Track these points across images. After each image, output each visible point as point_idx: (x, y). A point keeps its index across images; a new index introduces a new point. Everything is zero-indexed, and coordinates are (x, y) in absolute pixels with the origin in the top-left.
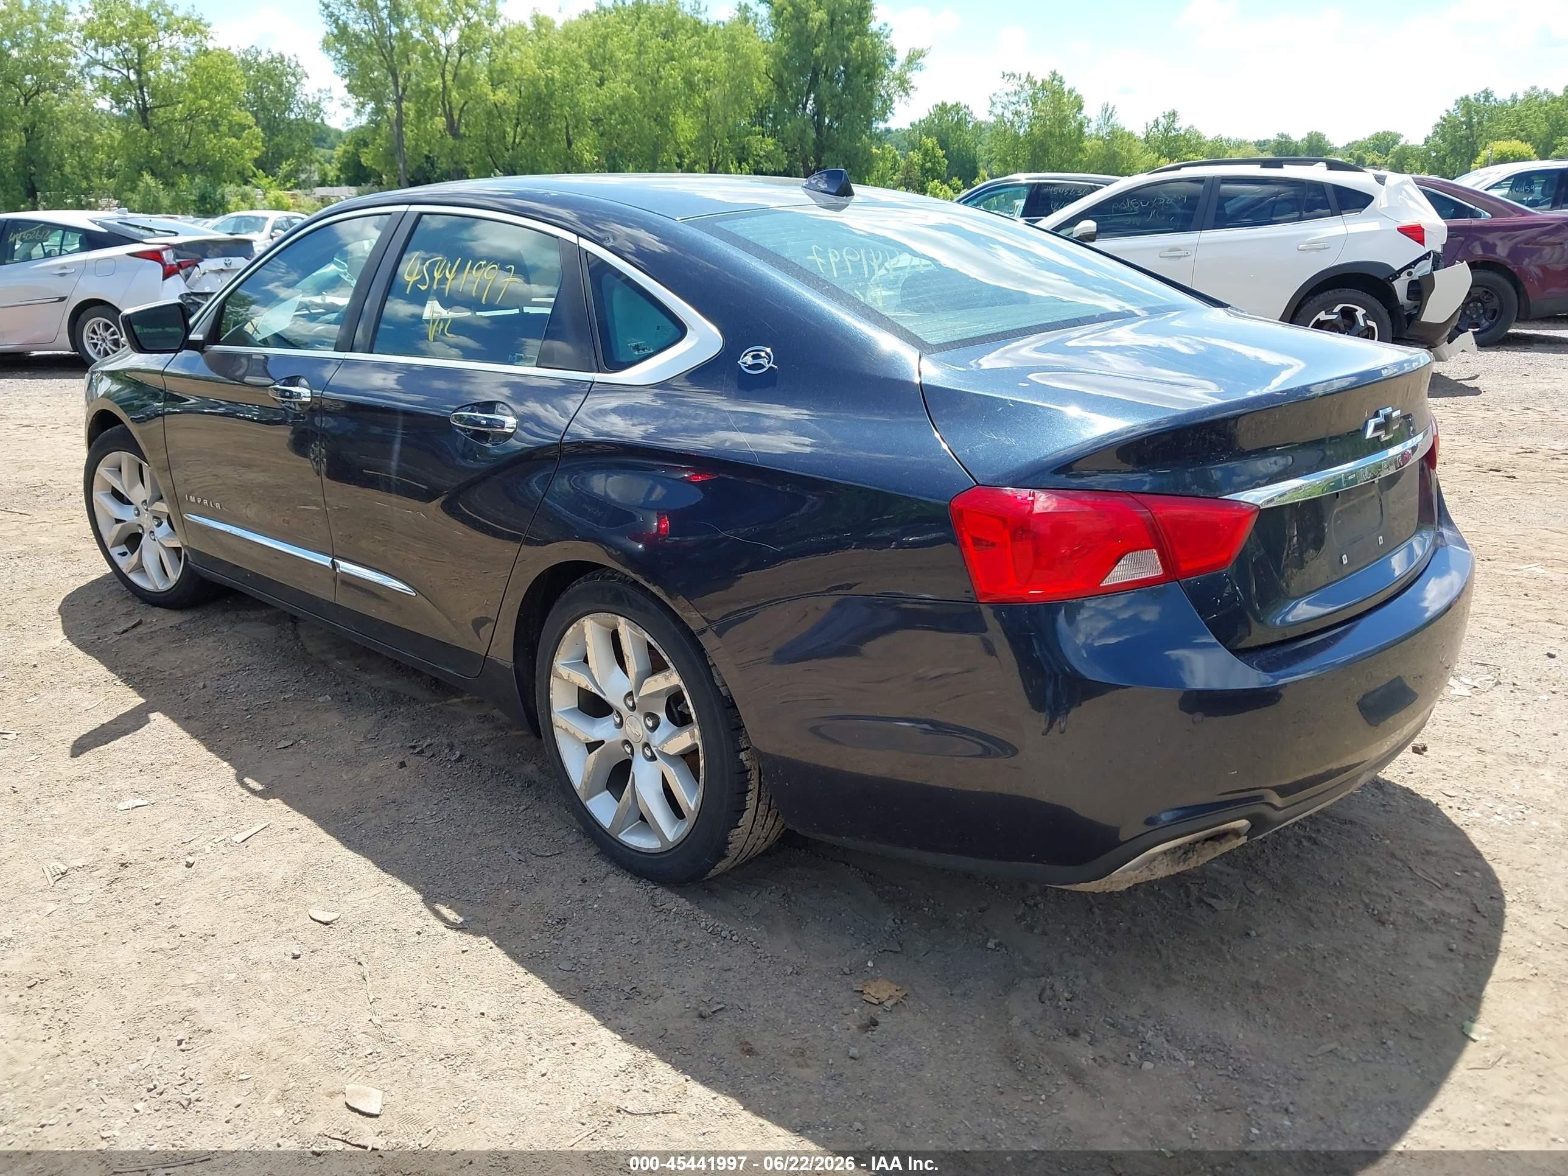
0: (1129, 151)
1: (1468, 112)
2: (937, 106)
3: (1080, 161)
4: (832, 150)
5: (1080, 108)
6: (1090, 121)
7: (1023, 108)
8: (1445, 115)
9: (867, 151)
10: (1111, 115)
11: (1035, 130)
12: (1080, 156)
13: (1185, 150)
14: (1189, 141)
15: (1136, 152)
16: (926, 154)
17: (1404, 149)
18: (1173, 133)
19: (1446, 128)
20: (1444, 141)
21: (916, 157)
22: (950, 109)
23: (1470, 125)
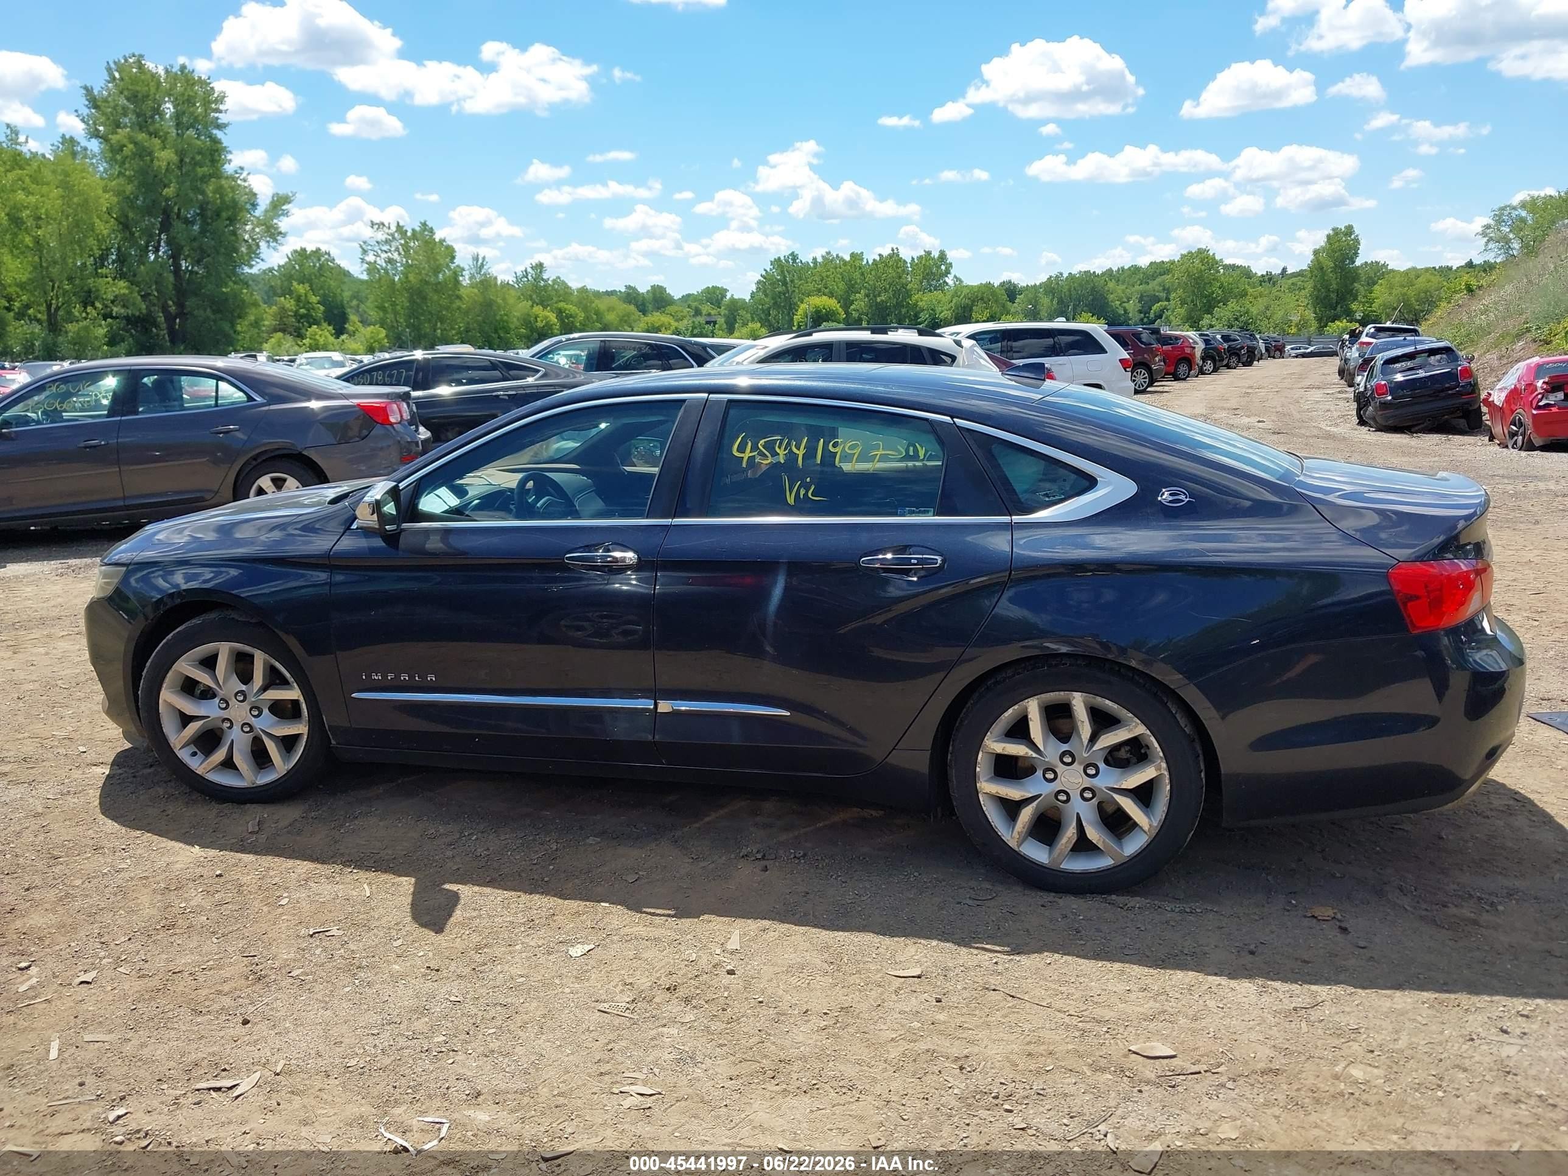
0: (504, 299)
1: (782, 272)
2: (296, 251)
3: (459, 308)
4: (196, 295)
5: (453, 258)
6: (463, 270)
7: (396, 256)
8: (764, 273)
9: (236, 295)
10: (482, 265)
11: (411, 277)
12: (458, 303)
13: (555, 299)
14: (556, 290)
15: (511, 301)
16: (298, 299)
17: (733, 301)
18: (542, 283)
19: (766, 285)
20: (766, 295)
21: (289, 304)
22: (310, 254)
23: (785, 283)
